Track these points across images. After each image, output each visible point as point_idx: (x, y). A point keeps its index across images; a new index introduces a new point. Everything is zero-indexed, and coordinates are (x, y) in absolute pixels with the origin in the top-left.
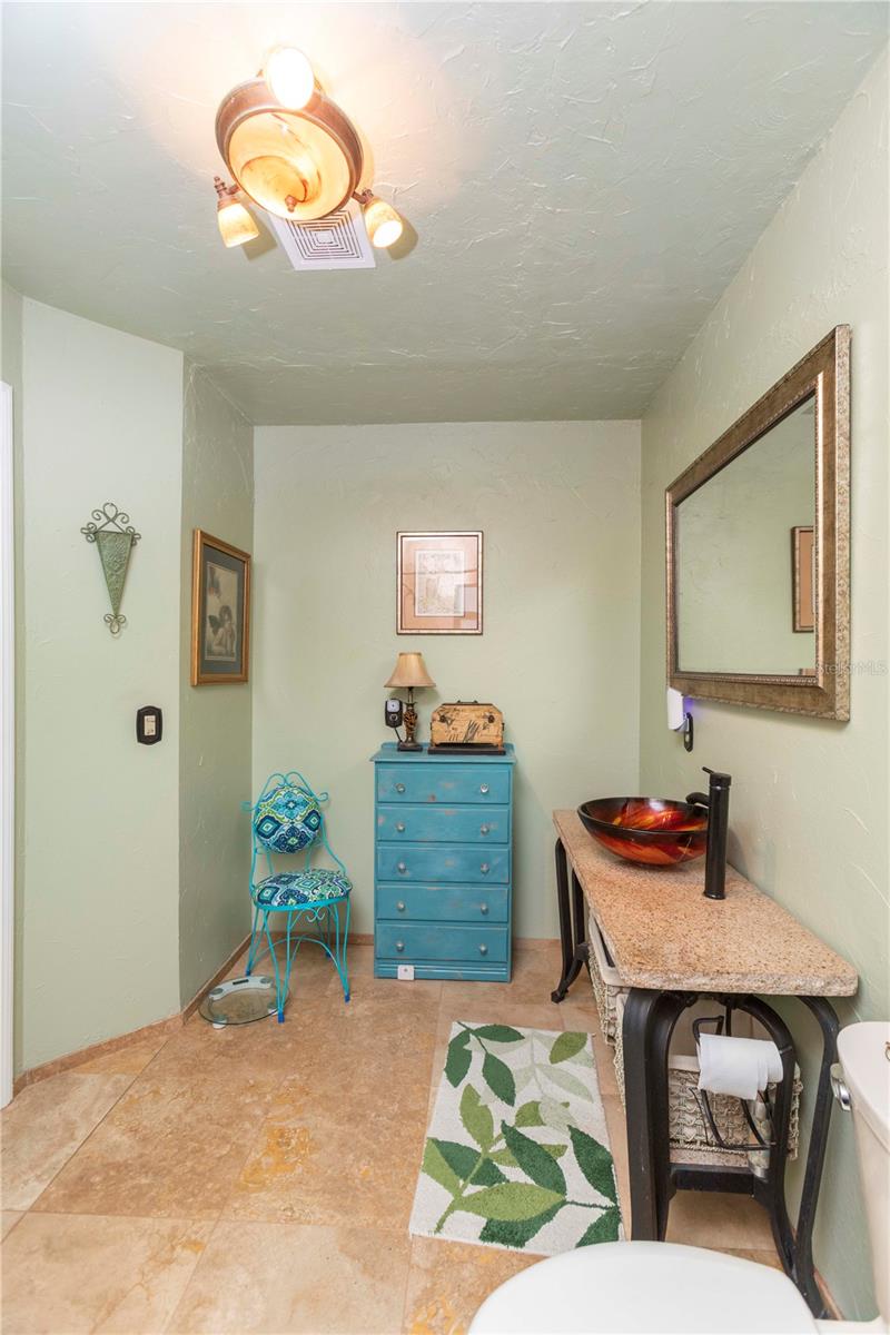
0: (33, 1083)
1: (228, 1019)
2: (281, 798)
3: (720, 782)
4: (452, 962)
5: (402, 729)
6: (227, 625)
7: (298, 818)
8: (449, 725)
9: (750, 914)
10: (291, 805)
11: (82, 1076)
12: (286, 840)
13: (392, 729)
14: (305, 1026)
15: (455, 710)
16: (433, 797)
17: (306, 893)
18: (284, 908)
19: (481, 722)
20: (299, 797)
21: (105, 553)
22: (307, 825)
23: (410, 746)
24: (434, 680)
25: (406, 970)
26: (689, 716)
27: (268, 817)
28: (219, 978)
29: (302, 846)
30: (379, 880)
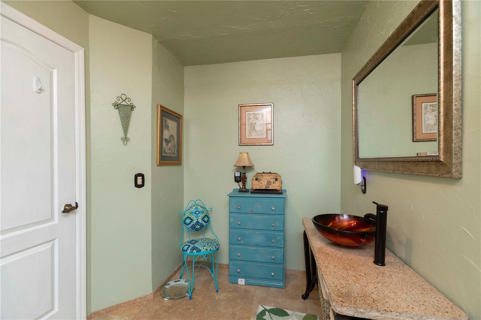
0: (95, 317)
1: (170, 296)
2: (193, 210)
3: (382, 210)
4: (261, 279)
5: (241, 183)
6: (172, 142)
7: (200, 218)
8: (259, 182)
9: (399, 275)
10: (197, 213)
11: (113, 316)
12: (195, 226)
13: (237, 183)
14: (199, 302)
15: (262, 175)
16: (252, 211)
17: (200, 248)
18: (191, 254)
19: (272, 181)
20: (200, 209)
21: (121, 113)
22: (203, 221)
23: (243, 190)
24: (254, 163)
25: (241, 281)
26: (364, 178)
27: (188, 217)
28: (169, 279)
29: (201, 229)
30: (231, 244)
